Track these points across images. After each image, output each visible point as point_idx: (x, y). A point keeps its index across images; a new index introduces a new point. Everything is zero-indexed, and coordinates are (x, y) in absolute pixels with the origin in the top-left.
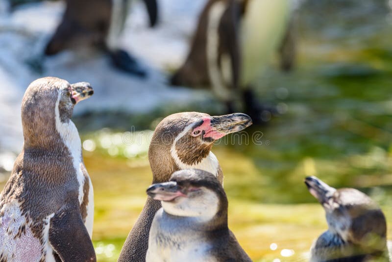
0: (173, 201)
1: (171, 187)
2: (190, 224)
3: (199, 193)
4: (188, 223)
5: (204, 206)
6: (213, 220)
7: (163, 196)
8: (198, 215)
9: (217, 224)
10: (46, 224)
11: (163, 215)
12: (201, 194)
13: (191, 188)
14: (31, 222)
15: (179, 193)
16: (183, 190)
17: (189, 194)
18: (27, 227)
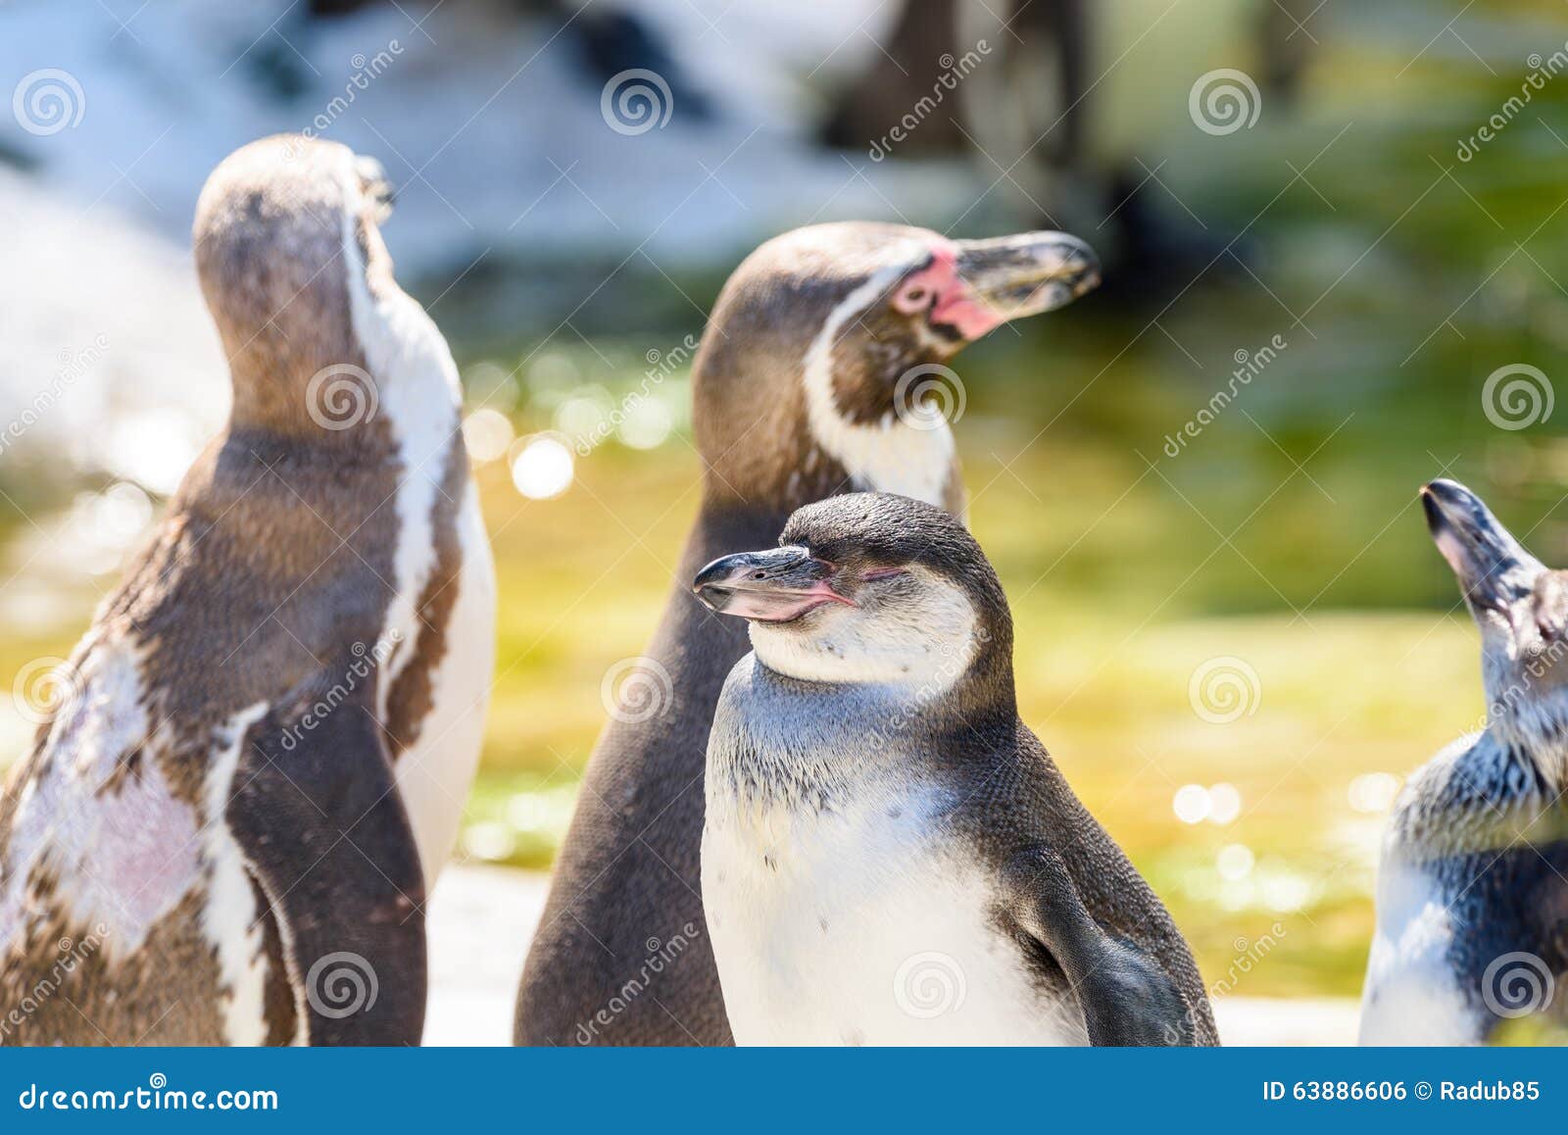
0: (796, 621)
1: (792, 567)
2: (864, 710)
3: (899, 587)
4: (858, 708)
5: (922, 639)
6: (958, 692)
7: (758, 604)
8: (899, 675)
9: (971, 704)
10: (224, 747)
11: (754, 681)
12: (907, 591)
13: (868, 569)
14: (166, 734)
15: (820, 590)
16: (836, 580)
17: (861, 593)
18: (149, 754)
